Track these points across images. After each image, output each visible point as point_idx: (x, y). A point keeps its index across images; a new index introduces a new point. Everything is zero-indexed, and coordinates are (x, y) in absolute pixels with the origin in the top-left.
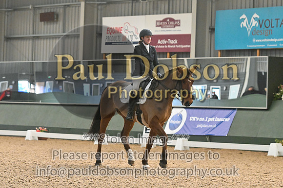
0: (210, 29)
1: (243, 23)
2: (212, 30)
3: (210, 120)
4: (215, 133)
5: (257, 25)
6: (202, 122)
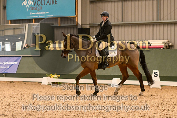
3: (5, 63)
4: (9, 72)
5: (32, 4)
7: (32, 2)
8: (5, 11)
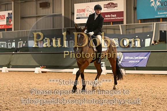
0: (134, 8)
1: (152, 4)
2: (135, 9)
3: (136, 58)
4: (139, 65)
5: (160, 5)
6: (132, 60)
7: (159, 3)
8: (136, 11)
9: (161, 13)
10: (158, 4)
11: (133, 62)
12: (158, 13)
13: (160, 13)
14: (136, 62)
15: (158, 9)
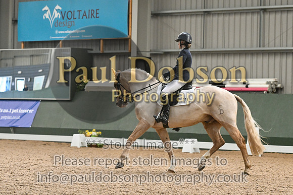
0: (13, 21)
1: (45, 14)
2: (15, 22)
3: (14, 111)
4: (19, 125)
5: (59, 17)
6: (6, 114)
7: (58, 13)
8: (16, 27)
9: (61, 32)
10: (57, 15)
11: (9, 118)
12: (57, 32)
13: (59, 32)
14: (14, 118)
15: (56, 25)
